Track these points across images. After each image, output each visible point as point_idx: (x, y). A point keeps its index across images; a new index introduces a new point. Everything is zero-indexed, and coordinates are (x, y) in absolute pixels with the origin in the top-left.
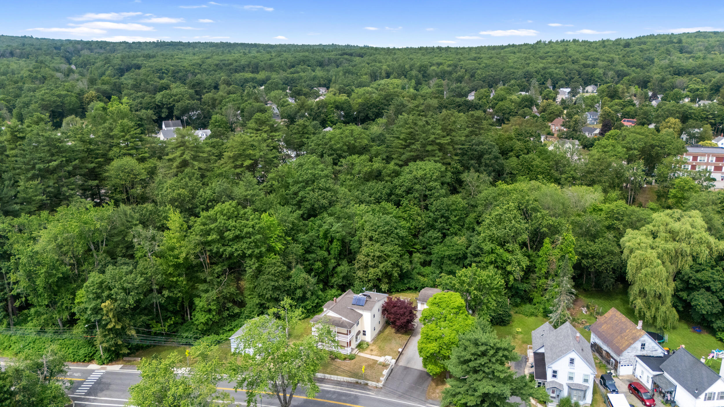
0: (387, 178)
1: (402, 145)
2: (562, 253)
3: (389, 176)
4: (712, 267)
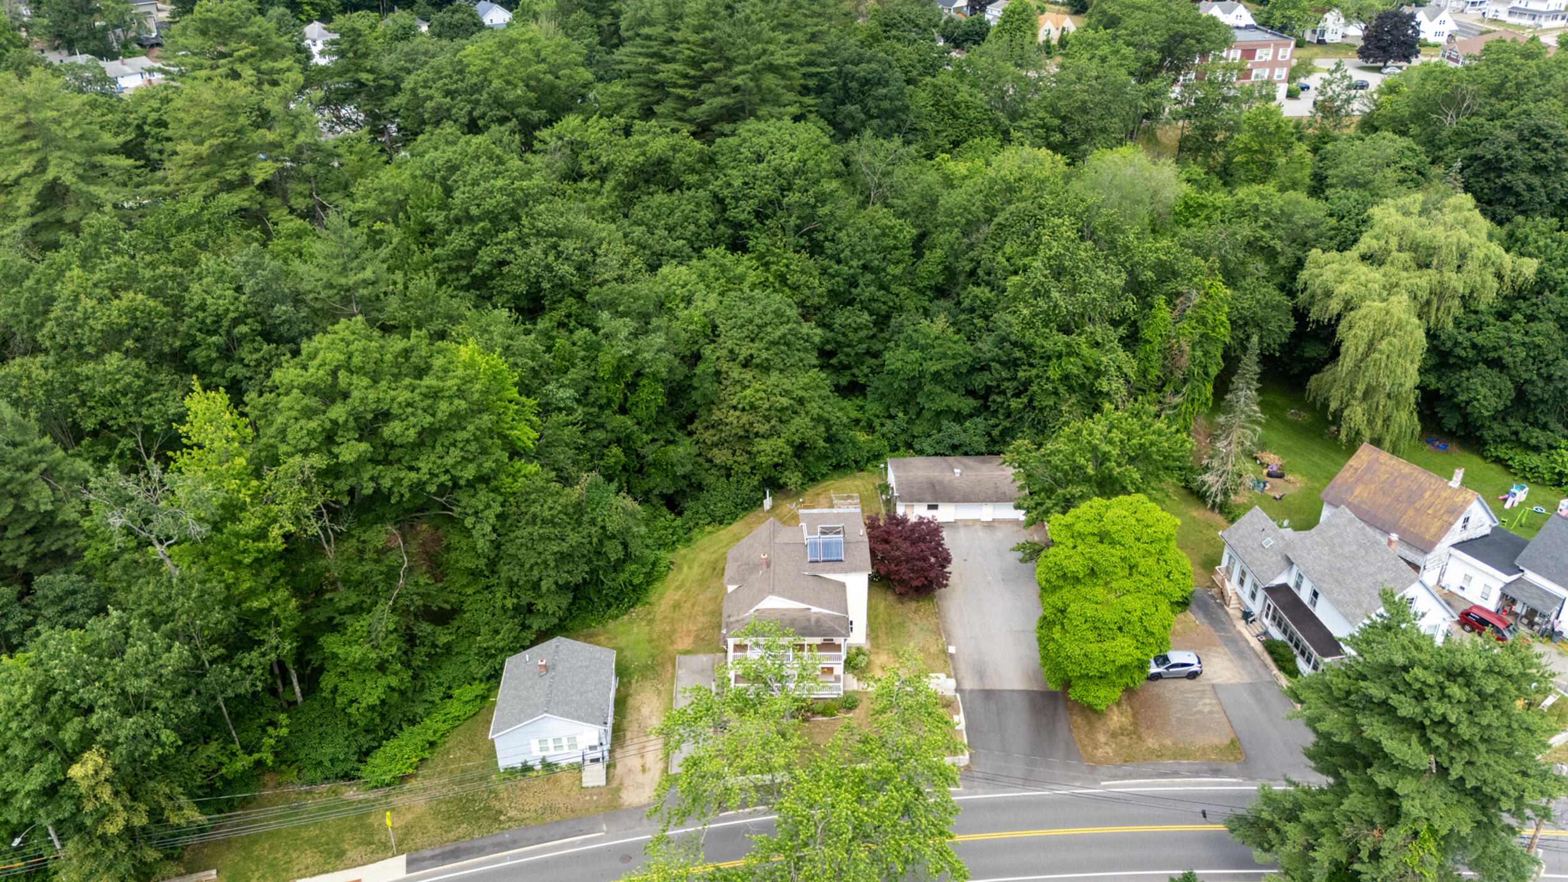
0: (692, 179)
1: (686, 76)
2: (1201, 329)
3: (693, 171)
4: (1502, 316)
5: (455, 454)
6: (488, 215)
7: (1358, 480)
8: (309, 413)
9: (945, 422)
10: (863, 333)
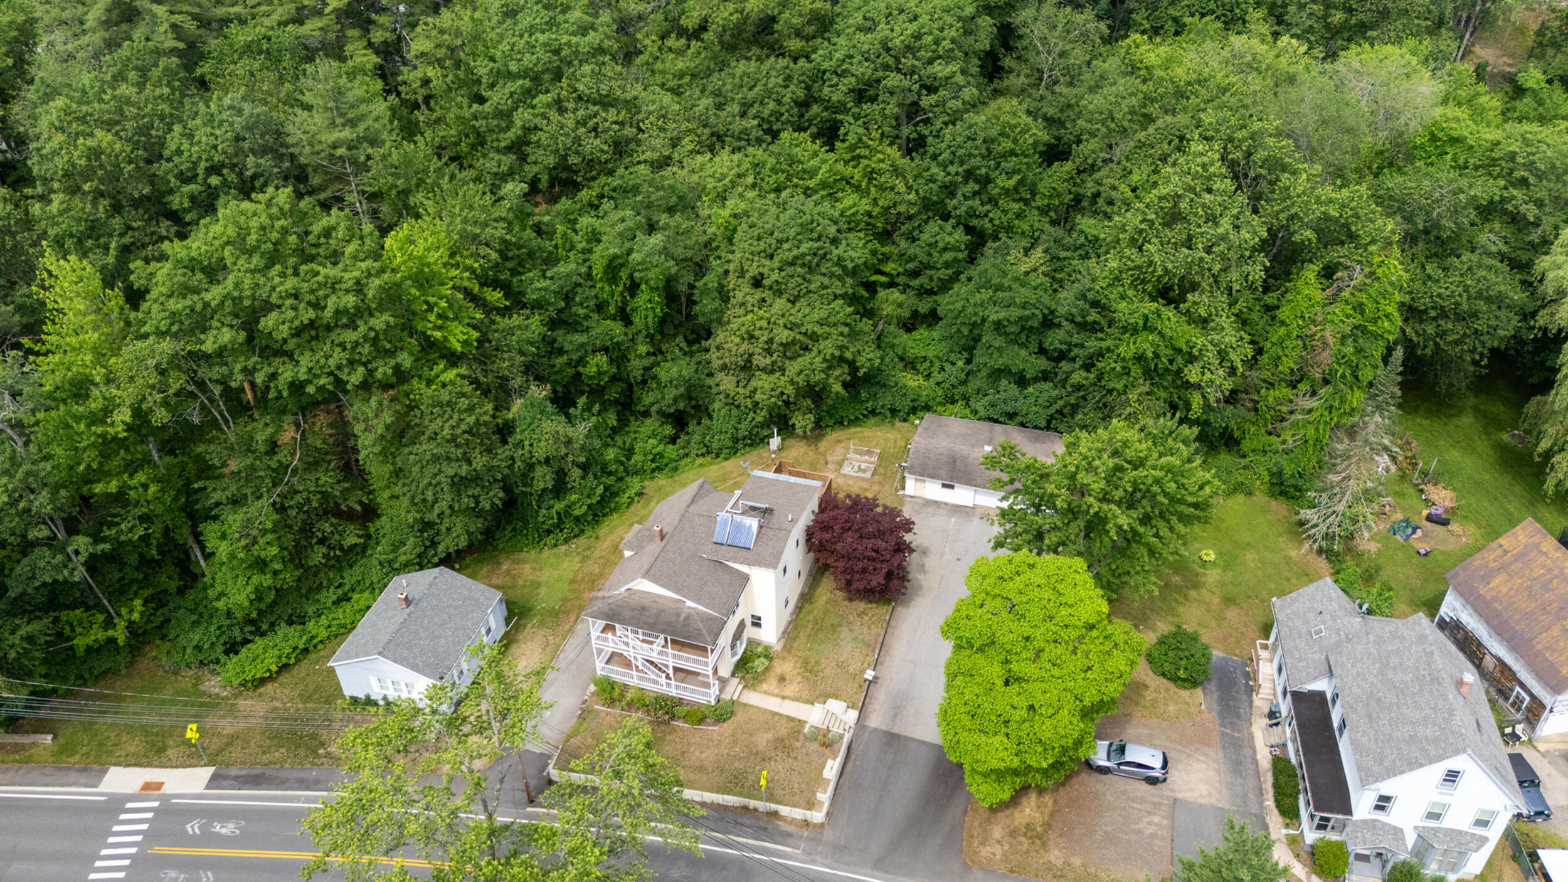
0: (795, 44)
2: (1358, 320)
3: (798, 34)
5: (338, 357)
7: (1503, 568)
8: (186, 290)
9: (1004, 382)
10: (949, 256)
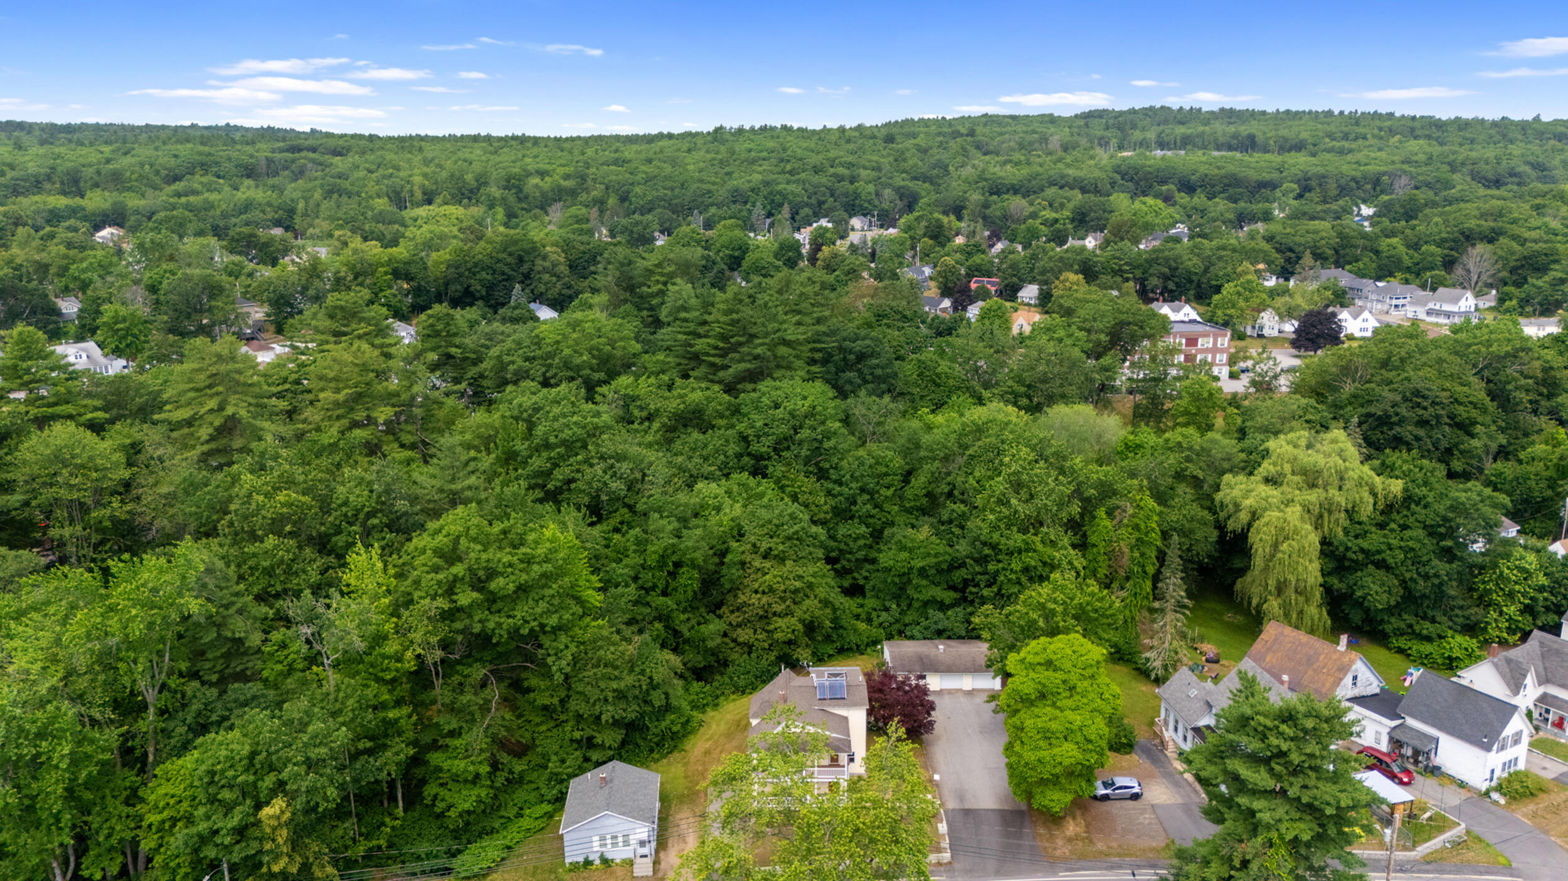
0: (722, 422)
1: (716, 348)
2: (1137, 535)
3: (722, 416)
4: (1382, 526)
5: (543, 606)
6: (564, 443)
7: (1269, 650)
8: (436, 569)
9: (931, 611)
10: (861, 542)
